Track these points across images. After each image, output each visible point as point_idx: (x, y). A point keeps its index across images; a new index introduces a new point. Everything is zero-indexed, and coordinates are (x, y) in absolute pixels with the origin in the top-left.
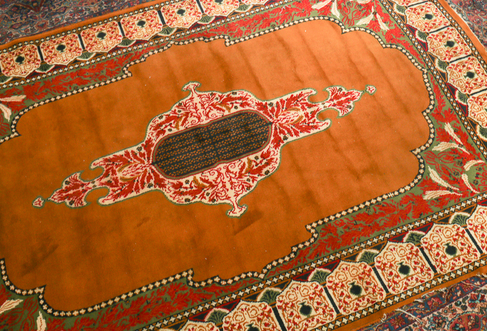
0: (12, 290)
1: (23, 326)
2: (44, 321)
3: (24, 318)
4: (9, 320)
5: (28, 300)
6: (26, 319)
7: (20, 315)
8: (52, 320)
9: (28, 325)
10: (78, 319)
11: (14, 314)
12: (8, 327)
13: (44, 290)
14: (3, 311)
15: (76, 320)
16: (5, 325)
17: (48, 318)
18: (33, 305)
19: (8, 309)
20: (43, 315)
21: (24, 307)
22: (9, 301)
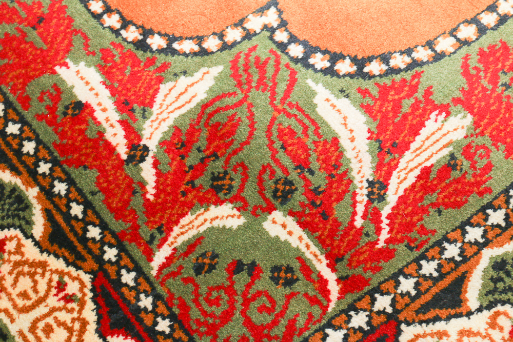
0: (161, 51)
1: (277, 145)
2: (344, 103)
3: (263, 116)
4: (210, 140)
5: (241, 61)
6: (273, 119)
7: (242, 113)
8: (375, 92)
9: (292, 133)
10: (467, 58)
11: (216, 118)
12: (220, 163)
13: (280, 12)
14: (170, 122)
15: (465, 66)
16: (204, 162)
17: (353, 91)
18: (270, 70)
19: (183, 111)
20: (327, 85)
21: (240, 84)
22: (170, 85)
